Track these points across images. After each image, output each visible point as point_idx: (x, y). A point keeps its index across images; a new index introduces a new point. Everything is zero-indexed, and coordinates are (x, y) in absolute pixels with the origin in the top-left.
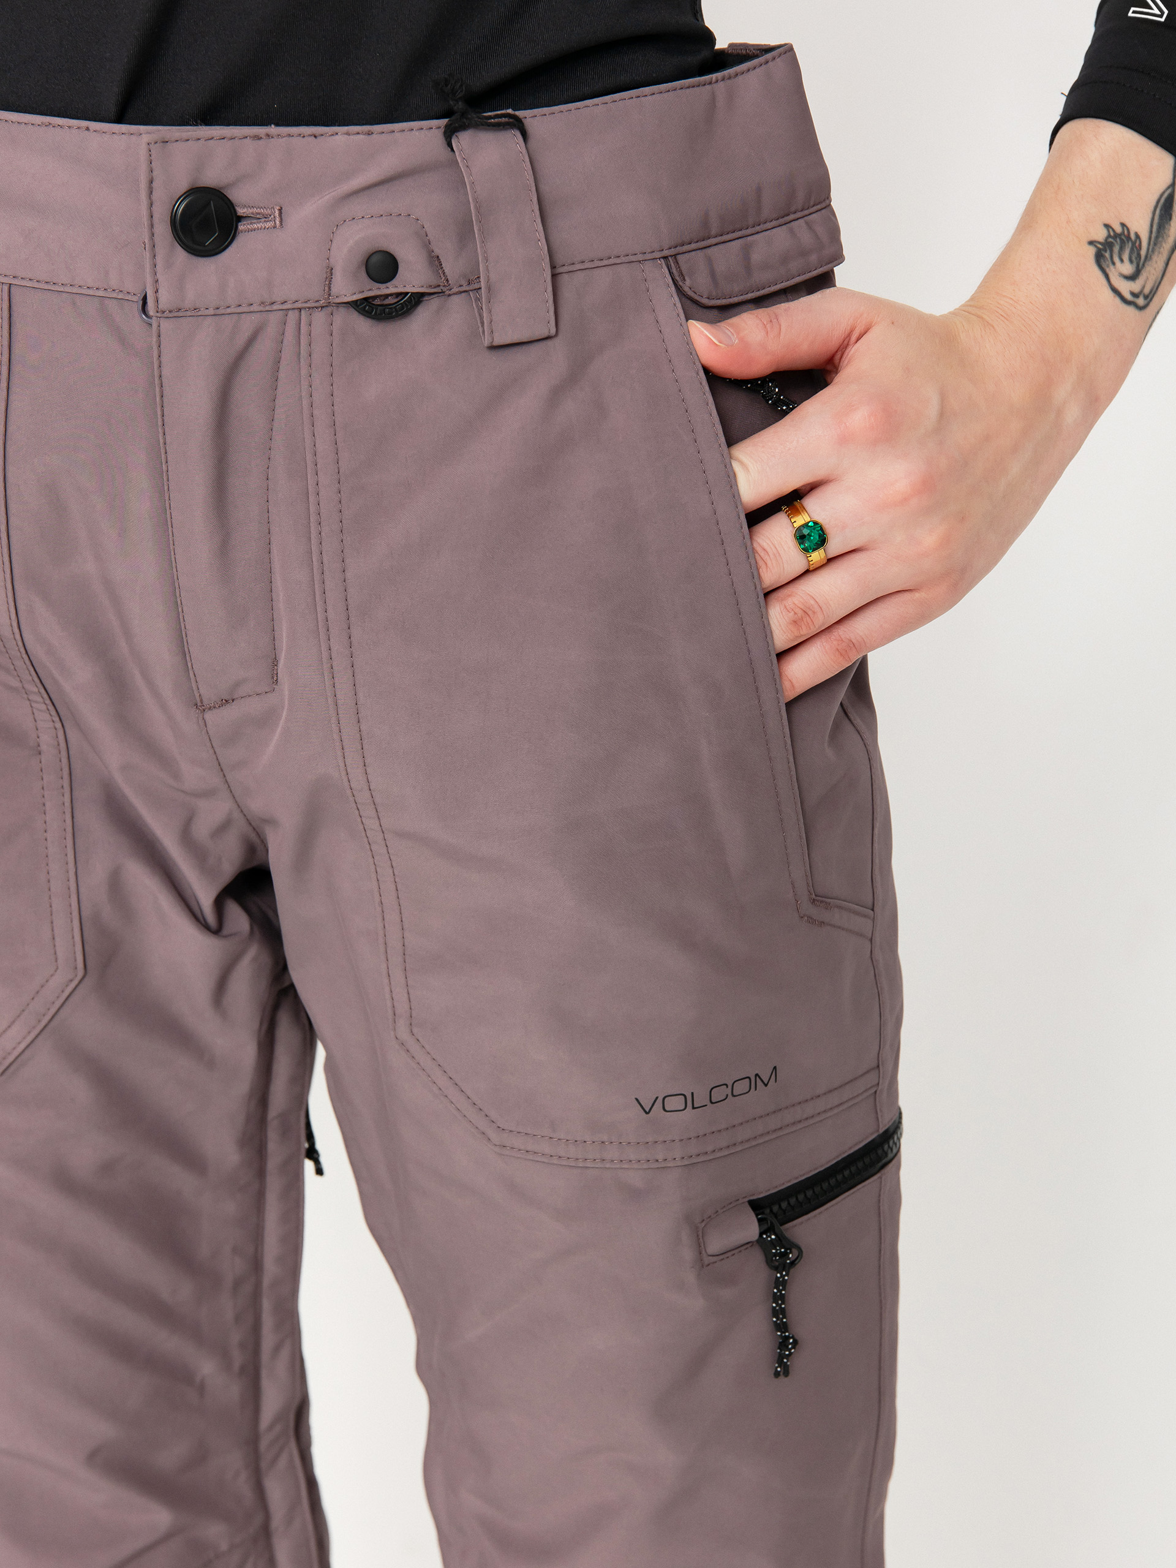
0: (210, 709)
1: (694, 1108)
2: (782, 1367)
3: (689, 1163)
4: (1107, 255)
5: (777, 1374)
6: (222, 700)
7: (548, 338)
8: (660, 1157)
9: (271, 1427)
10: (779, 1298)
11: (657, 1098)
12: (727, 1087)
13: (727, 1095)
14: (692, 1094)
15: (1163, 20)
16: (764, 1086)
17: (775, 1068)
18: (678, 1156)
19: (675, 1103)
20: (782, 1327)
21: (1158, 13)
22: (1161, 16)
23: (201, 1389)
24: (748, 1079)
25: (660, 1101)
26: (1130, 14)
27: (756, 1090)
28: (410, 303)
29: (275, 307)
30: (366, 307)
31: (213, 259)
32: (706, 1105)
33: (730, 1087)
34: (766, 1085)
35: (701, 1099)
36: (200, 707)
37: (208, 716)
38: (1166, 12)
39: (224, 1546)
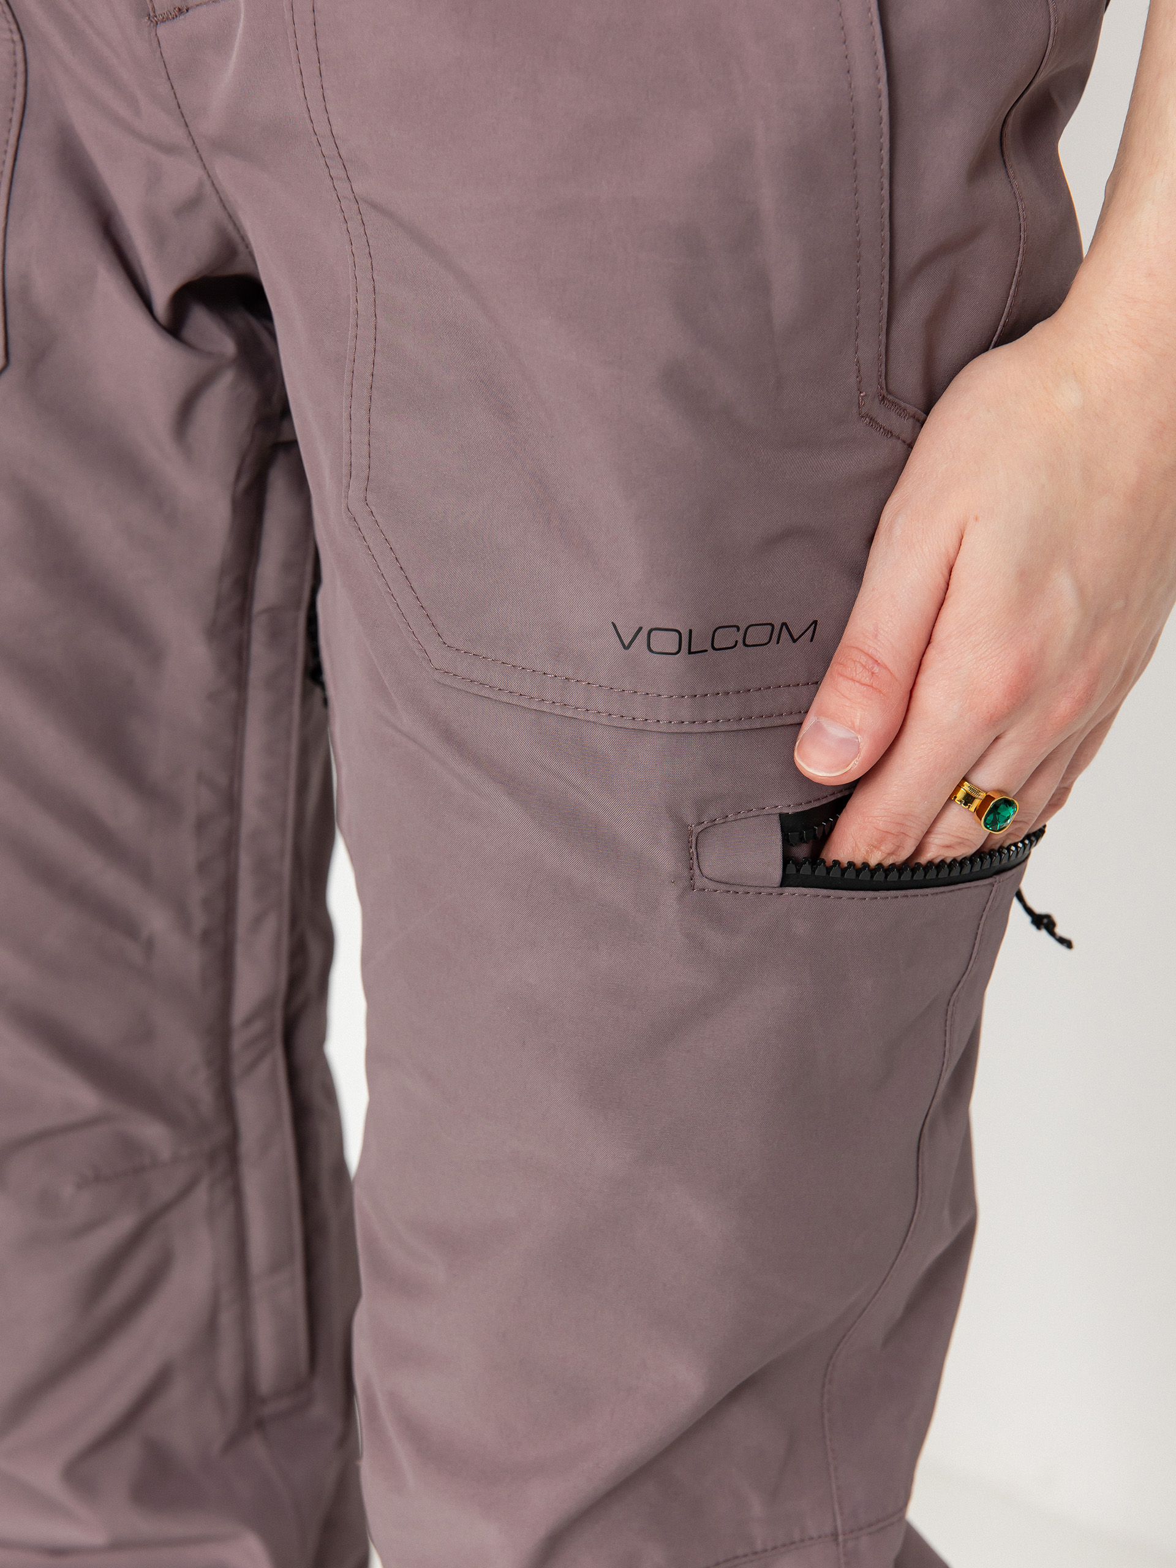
0: (163, 21)
1: (690, 652)
3: (676, 731)
6: (175, 9)
8: (640, 714)
9: (248, 1022)
11: (640, 629)
12: (738, 630)
13: (737, 642)
14: (691, 631)
16: (791, 641)
17: (815, 622)
18: (663, 717)
19: (662, 642)
23: (149, 946)
24: (770, 627)
25: (645, 632)
27: (778, 643)
32: (706, 651)
33: (742, 631)
34: (794, 641)
35: (701, 641)
36: (155, 20)
37: (162, 30)
39: (165, 1152)
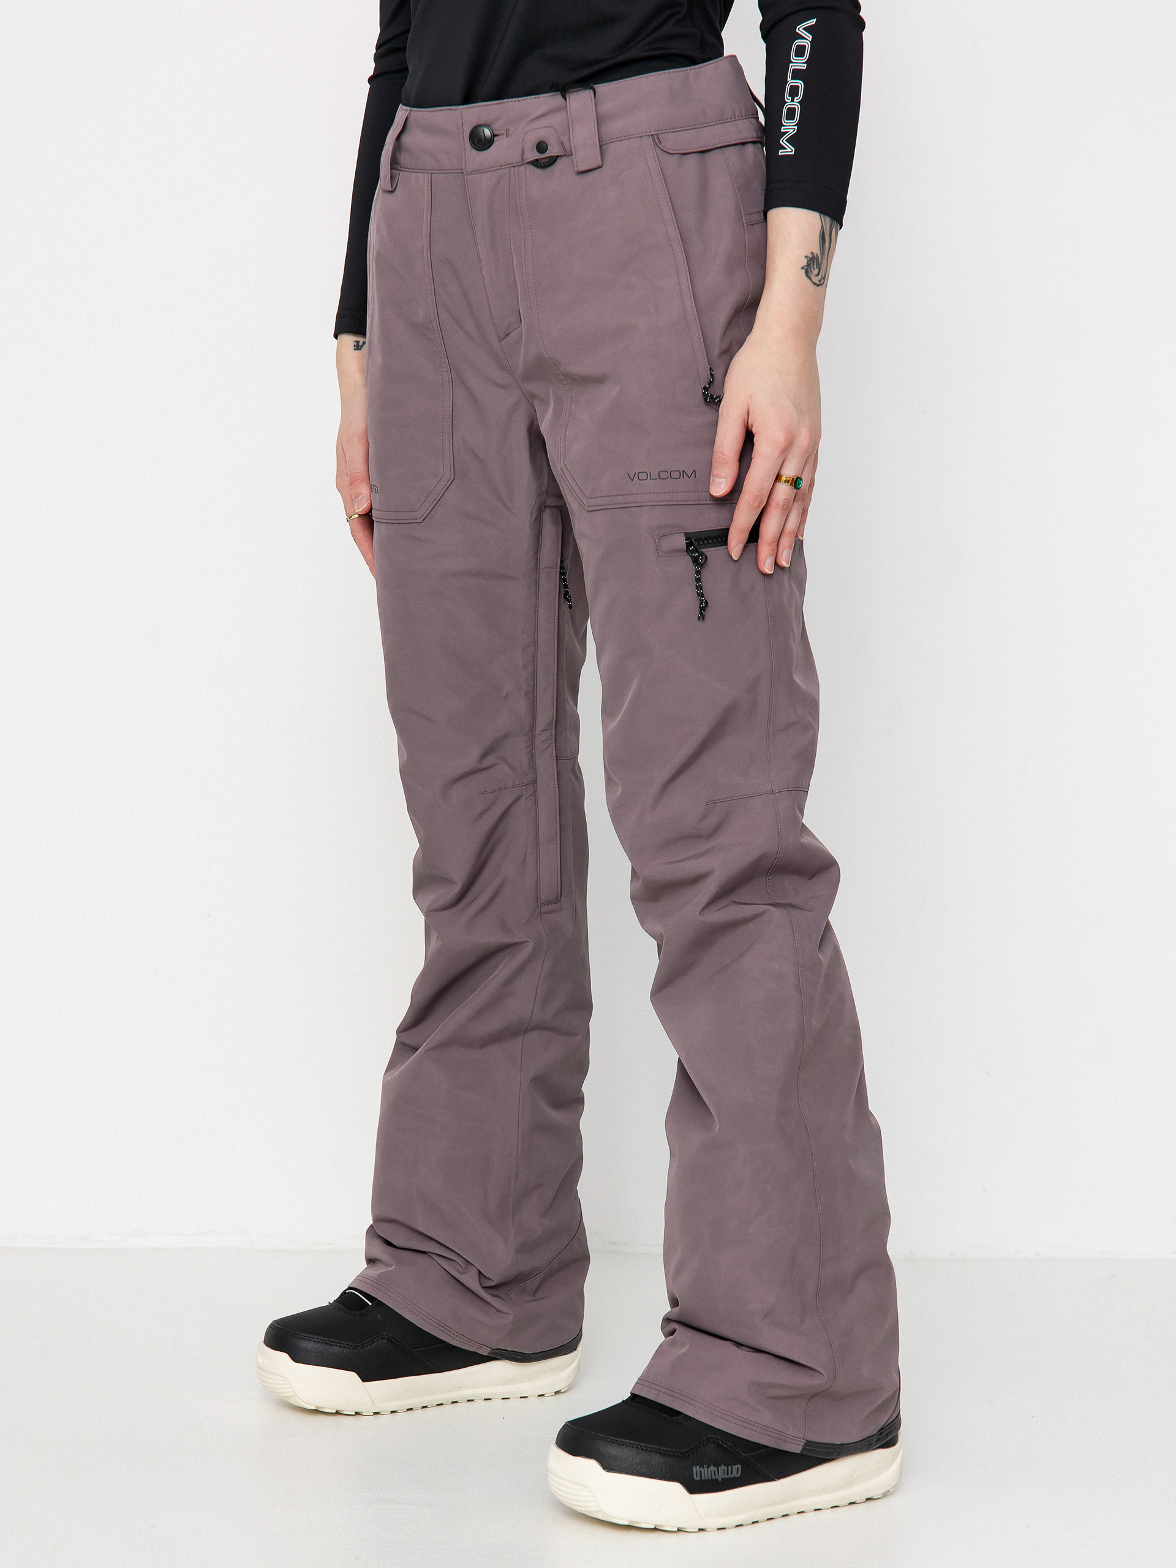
0: (503, 339)
1: (651, 479)
2: (702, 617)
3: (650, 505)
4: (809, 270)
5: (699, 618)
6: (506, 334)
7: (600, 167)
10: (698, 580)
13: (668, 476)
15: (793, 153)
17: (695, 471)
19: (643, 476)
20: (701, 595)
21: (790, 150)
22: (792, 151)
24: (679, 472)
25: (637, 474)
26: (780, 154)
28: (553, 160)
29: (503, 167)
30: (536, 163)
31: (485, 152)
32: (657, 479)
33: (669, 473)
34: (689, 477)
35: (655, 475)
36: (500, 340)
37: (503, 343)
38: (793, 149)
